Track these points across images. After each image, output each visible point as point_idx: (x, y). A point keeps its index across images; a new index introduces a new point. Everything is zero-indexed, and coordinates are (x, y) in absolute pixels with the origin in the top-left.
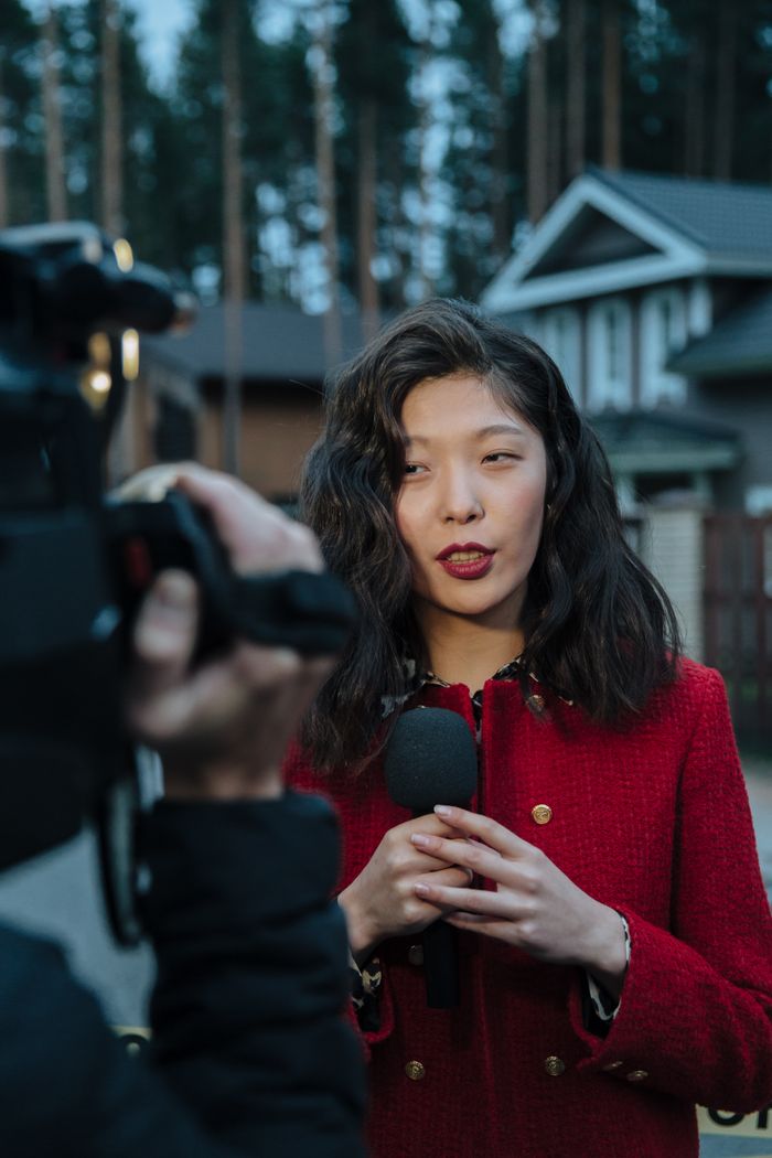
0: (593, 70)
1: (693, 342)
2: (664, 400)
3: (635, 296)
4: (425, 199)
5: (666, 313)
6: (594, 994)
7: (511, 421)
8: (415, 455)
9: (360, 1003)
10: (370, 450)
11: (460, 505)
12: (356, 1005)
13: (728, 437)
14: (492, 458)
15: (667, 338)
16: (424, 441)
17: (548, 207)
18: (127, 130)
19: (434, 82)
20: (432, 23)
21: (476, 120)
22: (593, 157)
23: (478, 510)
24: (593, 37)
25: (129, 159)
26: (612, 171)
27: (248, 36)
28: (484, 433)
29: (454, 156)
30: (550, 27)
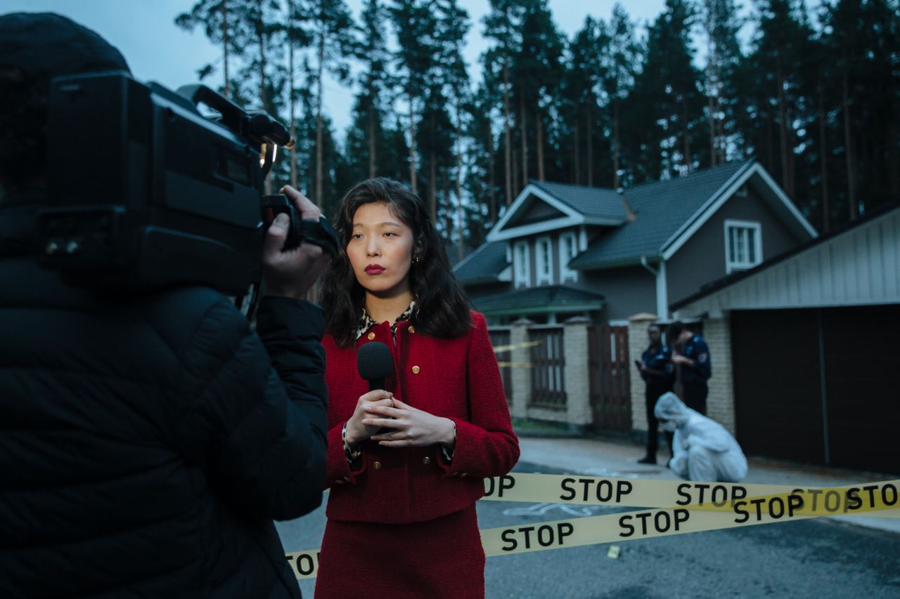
0: (532, 142)
1: (581, 254)
2: (569, 280)
3: (554, 235)
4: (458, 196)
5: (569, 242)
6: (445, 452)
7: (394, 221)
8: (357, 231)
9: (351, 462)
10: (341, 231)
11: (372, 250)
12: (349, 462)
13: (600, 298)
14: (388, 235)
15: (570, 253)
16: (361, 225)
17: (514, 199)
18: (325, 170)
19: (462, 146)
20: (460, 122)
21: (480, 162)
22: (533, 176)
23: (378, 253)
24: (531, 128)
25: (326, 181)
26: (541, 182)
27: (379, 129)
28: (383, 225)
29: (470, 177)
30: (511, 123)
